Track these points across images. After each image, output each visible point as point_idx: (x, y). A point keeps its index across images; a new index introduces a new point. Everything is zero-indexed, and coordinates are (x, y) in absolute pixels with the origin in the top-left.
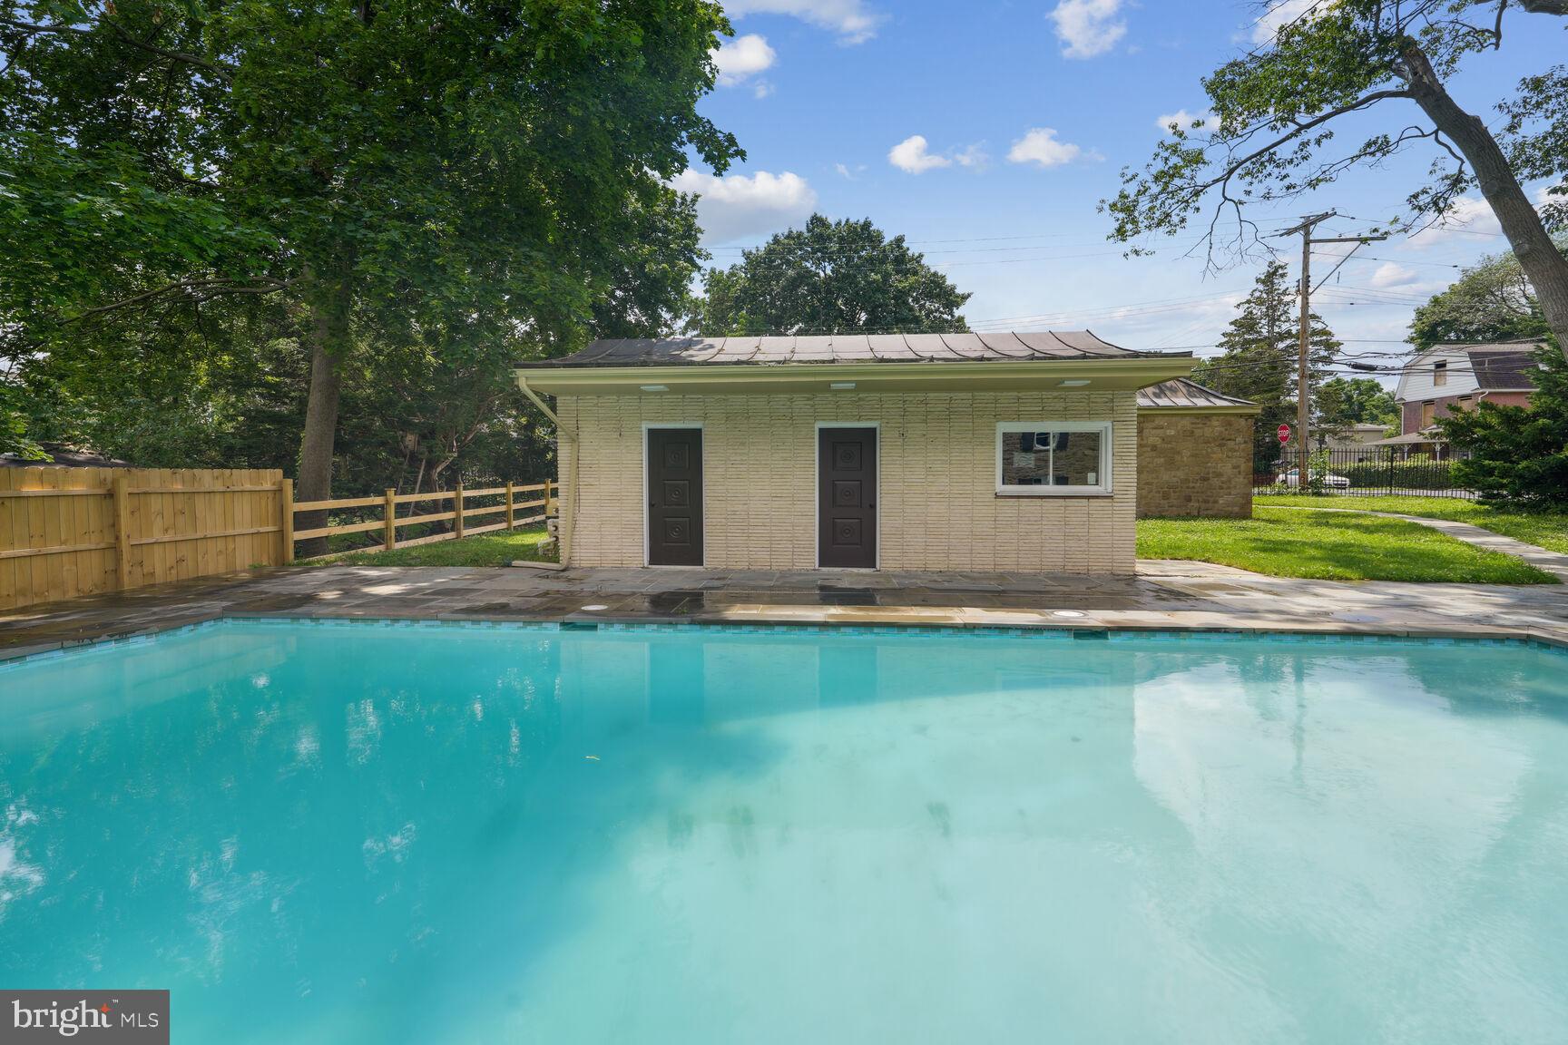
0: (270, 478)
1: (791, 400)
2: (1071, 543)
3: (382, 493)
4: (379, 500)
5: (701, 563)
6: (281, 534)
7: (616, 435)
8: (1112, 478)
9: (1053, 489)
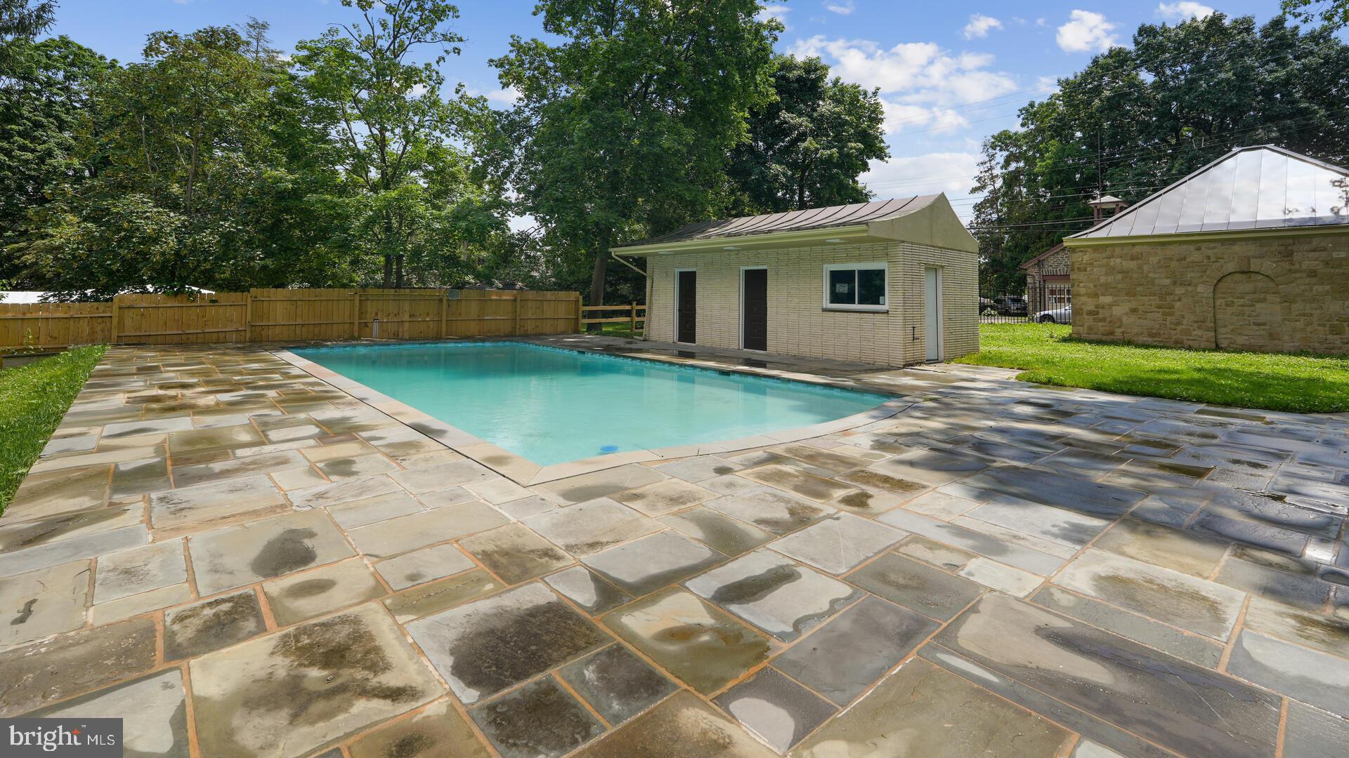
0: (574, 295)
1: (729, 255)
2: (864, 343)
3: (630, 304)
4: (628, 307)
5: (694, 341)
6: (577, 319)
7: (665, 275)
8: (889, 300)
9: (856, 306)
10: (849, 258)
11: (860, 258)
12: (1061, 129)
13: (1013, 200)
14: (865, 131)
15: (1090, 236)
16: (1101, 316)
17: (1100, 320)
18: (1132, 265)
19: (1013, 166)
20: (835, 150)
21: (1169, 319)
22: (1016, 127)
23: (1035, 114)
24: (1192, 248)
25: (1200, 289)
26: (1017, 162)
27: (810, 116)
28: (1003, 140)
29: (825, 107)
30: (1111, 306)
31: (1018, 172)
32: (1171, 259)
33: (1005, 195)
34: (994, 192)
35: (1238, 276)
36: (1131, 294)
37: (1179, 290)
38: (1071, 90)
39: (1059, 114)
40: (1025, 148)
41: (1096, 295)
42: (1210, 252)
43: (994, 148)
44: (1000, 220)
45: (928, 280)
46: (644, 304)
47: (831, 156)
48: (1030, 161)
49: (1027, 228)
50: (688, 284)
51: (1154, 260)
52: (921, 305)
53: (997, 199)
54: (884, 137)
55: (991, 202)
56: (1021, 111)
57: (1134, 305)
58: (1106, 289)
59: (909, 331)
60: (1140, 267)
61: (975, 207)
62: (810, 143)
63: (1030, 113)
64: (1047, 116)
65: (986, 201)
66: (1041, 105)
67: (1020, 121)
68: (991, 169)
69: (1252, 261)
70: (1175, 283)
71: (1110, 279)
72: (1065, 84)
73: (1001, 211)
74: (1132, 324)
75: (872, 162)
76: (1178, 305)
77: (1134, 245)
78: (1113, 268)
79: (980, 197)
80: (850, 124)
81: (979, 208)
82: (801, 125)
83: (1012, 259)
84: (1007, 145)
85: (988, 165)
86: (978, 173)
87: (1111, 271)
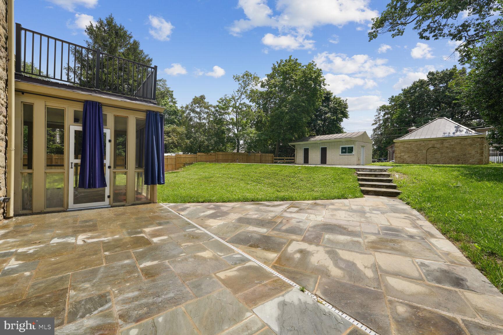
0: (272, 155)
1: (317, 144)
2: (348, 161)
3: (284, 157)
4: (283, 158)
6: (272, 160)
7: (300, 149)
8: (354, 153)
9: (347, 154)
10: (346, 144)
11: (348, 145)
12: (402, 105)
13: (386, 127)
14: (343, 111)
15: (400, 139)
16: (401, 158)
17: (401, 159)
18: (409, 146)
19: (386, 116)
20: (335, 117)
21: (417, 158)
22: (387, 104)
23: (394, 100)
24: (423, 142)
25: (424, 151)
26: (388, 115)
27: (328, 107)
28: (383, 108)
29: (332, 105)
30: (404, 155)
31: (388, 118)
32: (418, 145)
33: (383, 126)
34: (380, 125)
35: (432, 148)
36: (408, 153)
37: (419, 152)
38: (406, 92)
39: (402, 100)
40: (391, 110)
41: (401, 153)
42: (426, 143)
43: (380, 111)
44: (381, 134)
45: (362, 149)
46: (294, 157)
47: (334, 118)
48: (392, 115)
49: (390, 137)
50: (306, 151)
51: (414, 145)
52: (360, 153)
53: (381, 127)
54: (348, 113)
55: (379, 128)
56: (389, 99)
57: (409, 155)
58: (403, 151)
59: (358, 158)
60: (411, 147)
61: (373, 130)
62: (329, 115)
63: (392, 99)
64: (398, 101)
65: (377, 128)
66: (396, 97)
67: (389, 102)
68: (379, 117)
69: (435, 145)
70: (418, 150)
71: (404, 149)
72: (404, 90)
73: (382, 131)
74: (408, 159)
75: (344, 119)
76: (419, 155)
77: (410, 141)
78: (405, 147)
79: (375, 127)
80: (339, 109)
81: (375, 130)
82: (326, 110)
83: (384, 146)
84: (384, 110)
85: (378, 116)
86: (375, 119)
87: (404, 147)
